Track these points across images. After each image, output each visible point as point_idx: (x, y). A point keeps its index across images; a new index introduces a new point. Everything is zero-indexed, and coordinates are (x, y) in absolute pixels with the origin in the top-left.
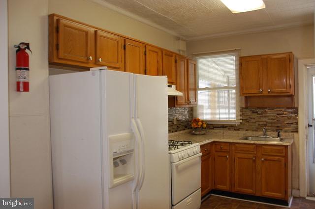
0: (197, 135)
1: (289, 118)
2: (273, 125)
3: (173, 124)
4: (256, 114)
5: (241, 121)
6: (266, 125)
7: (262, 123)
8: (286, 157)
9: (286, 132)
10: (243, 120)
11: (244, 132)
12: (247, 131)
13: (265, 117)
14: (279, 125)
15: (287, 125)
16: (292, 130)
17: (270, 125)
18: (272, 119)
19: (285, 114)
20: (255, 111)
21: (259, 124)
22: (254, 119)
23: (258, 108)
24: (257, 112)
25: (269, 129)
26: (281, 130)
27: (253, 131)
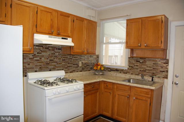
0: (97, 75)
1: (162, 67)
2: (150, 71)
3: (78, 66)
4: (139, 63)
5: (128, 67)
6: (145, 71)
7: (142, 69)
8: (151, 98)
9: (159, 77)
10: (129, 66)
11: (130, 75)
12: (131, 75)
13: (145, 65)
14: (154, 72)
15: (160, 72)
16: (163, 77)
17: (148, 71)
18: (149, 67)
19: (160, 64)
20: (138, 60)
21: (140, 70)
22: (137, 66)
23: (140, 58)
24: (139, 61)
25: (147, 74)
26: (156, 76)
27: (136, 75)
